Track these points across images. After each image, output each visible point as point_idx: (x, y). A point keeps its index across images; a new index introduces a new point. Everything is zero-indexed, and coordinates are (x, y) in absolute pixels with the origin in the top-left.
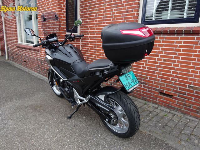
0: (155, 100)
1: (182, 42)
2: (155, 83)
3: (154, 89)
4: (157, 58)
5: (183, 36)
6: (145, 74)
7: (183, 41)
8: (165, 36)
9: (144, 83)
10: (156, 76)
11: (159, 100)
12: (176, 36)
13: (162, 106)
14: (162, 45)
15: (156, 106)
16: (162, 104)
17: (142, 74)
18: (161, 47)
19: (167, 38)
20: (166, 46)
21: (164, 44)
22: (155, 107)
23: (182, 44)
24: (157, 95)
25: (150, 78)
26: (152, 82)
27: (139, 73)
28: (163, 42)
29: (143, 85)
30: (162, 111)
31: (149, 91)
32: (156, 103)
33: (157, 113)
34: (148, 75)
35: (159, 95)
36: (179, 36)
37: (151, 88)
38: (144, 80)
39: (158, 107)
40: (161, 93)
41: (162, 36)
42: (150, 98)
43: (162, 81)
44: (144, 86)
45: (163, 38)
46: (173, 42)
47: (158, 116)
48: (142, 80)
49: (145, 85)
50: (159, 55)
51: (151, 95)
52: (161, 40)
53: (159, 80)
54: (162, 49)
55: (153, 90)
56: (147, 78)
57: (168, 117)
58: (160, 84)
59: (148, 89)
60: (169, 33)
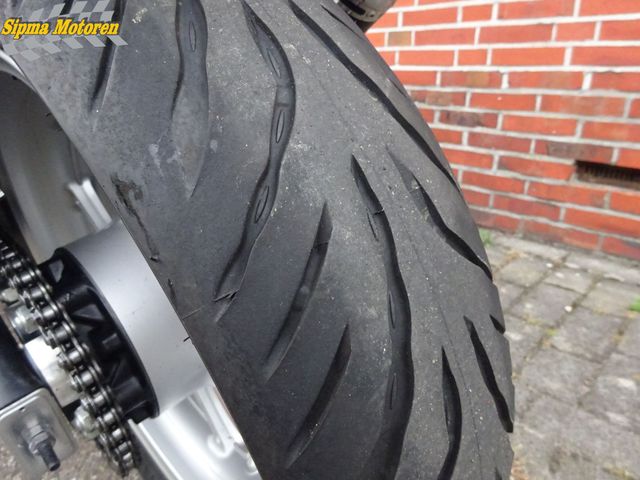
0: (542, 220)
2: (549, 104)
3: (544, 148)
6: (480, 58)
9: (476, 121)
10: (556, 56)
11: (572, 216)
13: (588, 252)
15: (554, 253)
16: (593, 239)
17: (465, 57)
22: (549, 260)
24: (561, 182)
25: (516, 80)
26: (528, 102)
27: (446, 58)
29: (465, 131)
31: (505, 164)
32: (551, 238)
33: (573, 297)
34: (501, 58)
35: (575, 183)
37: (523, 146)
38: (477, 100)
39: (564, 259)
40: (593, 168)
42: (513, 205)
43: (598, 80)
44: (474, 139)
47: (585, 316)
48: (459, 99)
49: (478, 129)
51: (518, 185)
53: (576, 80)
55: (531, 156)
56: (494, 79)
58: (588, 106)
59: (497, 154)
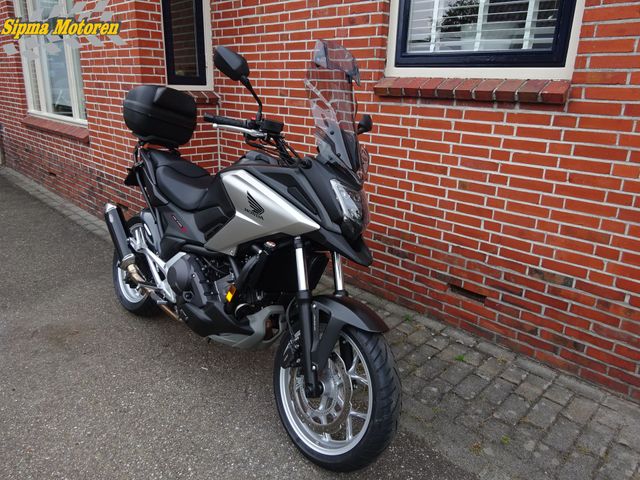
0: (435, 309)
1: (512, 128)
2: (436, 255)
3: (434, 275)
4: (440, 176)
5: (517, 110)
6: (406, 226)
7: (516, 126)
8: (465, 109)
9: (403, 255)
10: (437, 235)
11: (448, 309)
12: (495, 109)
13: (455, 327)
14: (455, 138)
15: (437, 326)
16: (457, 321)
17: (399, 224)
18: (451, 144)
19: (469, 115)
20: (467, 139)
21: (462, 133)
22: (434, 331)
23: (514, 137)
24: (442, 292)
25: (422, 241)
26: (427, 252)
27: (391, 222)
28: (459, 126)
29: (401, 260)
30: (454, 342)
31: (418, 279)
32: (439, 318)
33: (435, 351)
34: (415, 229)
35: (449, 293)
36: (506, 111)
37: (426, 272)
38: (405, 246)
39: (442, 331)
40: (455, 287)
41: (455, 107)
42: (423, 300)
43: (455, 249)
44: (404, 264)
45: (458, 114)
46: (487, 129)
47: (435, 361)
48: (397, 243)
49: (406, 260)
50: (446, 168)
51: (424, 291)
52: (453, 121)
53: (446, 247)
54: (457, 150)
55: (429, 278)
56: (413, 238)
57: (466, 365)
58: (451, 260)
59: (415, 274)
60: (474, 97)
